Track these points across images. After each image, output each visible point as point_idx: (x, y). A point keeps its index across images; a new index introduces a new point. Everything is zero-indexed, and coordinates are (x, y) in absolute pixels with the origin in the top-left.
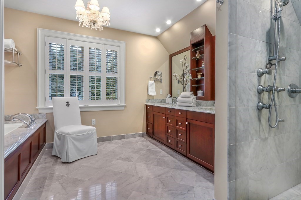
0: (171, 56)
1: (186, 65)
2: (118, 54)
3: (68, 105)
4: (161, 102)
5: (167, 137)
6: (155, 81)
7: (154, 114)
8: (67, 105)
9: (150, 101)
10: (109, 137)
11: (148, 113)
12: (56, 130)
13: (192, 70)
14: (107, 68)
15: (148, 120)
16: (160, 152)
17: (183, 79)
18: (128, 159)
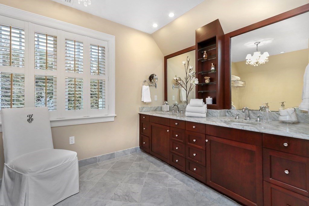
0: (166, 58)
1: (190, 67)
2: (106, 50)
3: (30, 119)
4: (156, 110)
5: (173, 155)
6: (149, 86)
7: (151, 126)
8: (28, 120)
9: (144, 109)
10: (94, 158)
11: (142, 123)
12: (6, 163)
13: (198, 73)
14: (91, 67)
15: (142, 132)
16: (167, 177)
17: (186, 84)
18: (127, 196)
